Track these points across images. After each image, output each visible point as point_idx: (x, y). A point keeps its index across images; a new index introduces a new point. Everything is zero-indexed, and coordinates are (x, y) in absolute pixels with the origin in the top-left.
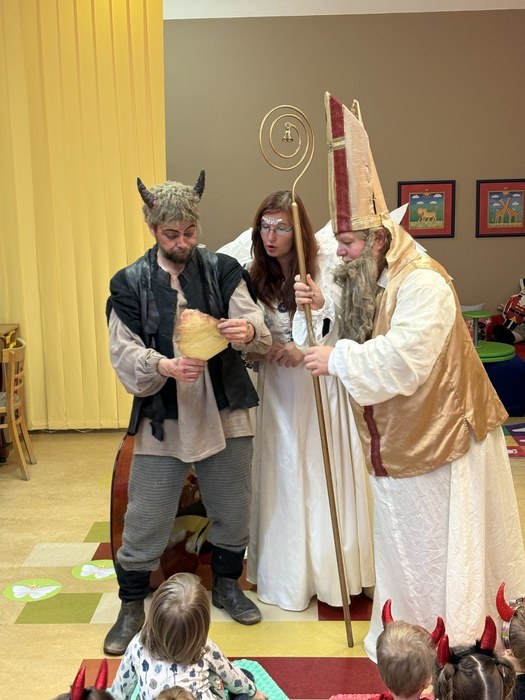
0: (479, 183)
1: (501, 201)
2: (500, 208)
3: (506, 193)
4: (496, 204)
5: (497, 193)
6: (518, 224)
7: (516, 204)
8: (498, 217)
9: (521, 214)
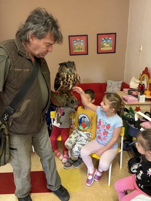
0: (69, 36)
1: (77, 43)
2: (77, 45)
3: (78, 40)
4: (75, 44)
5: (75, 40)
6: (83, 51)
7: (82, 44)
8: (76, 48)
9: (84, 47)
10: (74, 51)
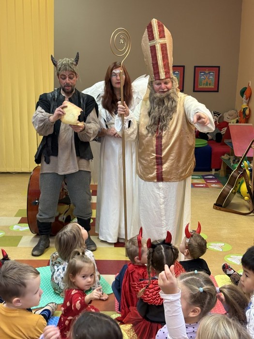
0: (195, 67)
1: (205, 76)
2: (205, 79)
3: (207, 72)
4: (202, 77)
5: (202, 72)
6: (212, 86)
7: (211, 77)
8: (203, 83)
9: (214, 81)
10: (200, 87)
